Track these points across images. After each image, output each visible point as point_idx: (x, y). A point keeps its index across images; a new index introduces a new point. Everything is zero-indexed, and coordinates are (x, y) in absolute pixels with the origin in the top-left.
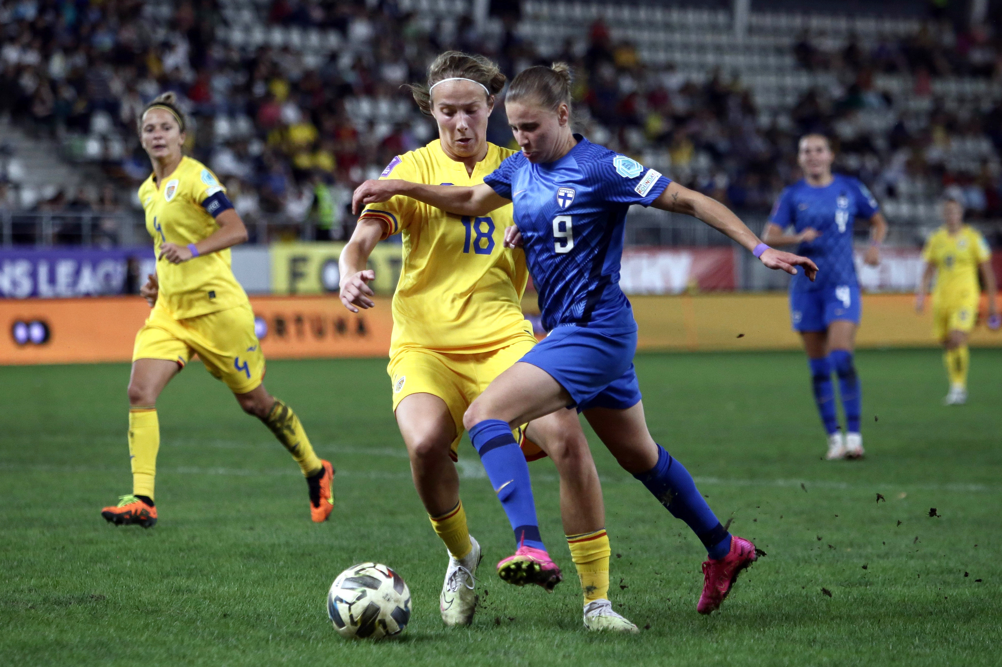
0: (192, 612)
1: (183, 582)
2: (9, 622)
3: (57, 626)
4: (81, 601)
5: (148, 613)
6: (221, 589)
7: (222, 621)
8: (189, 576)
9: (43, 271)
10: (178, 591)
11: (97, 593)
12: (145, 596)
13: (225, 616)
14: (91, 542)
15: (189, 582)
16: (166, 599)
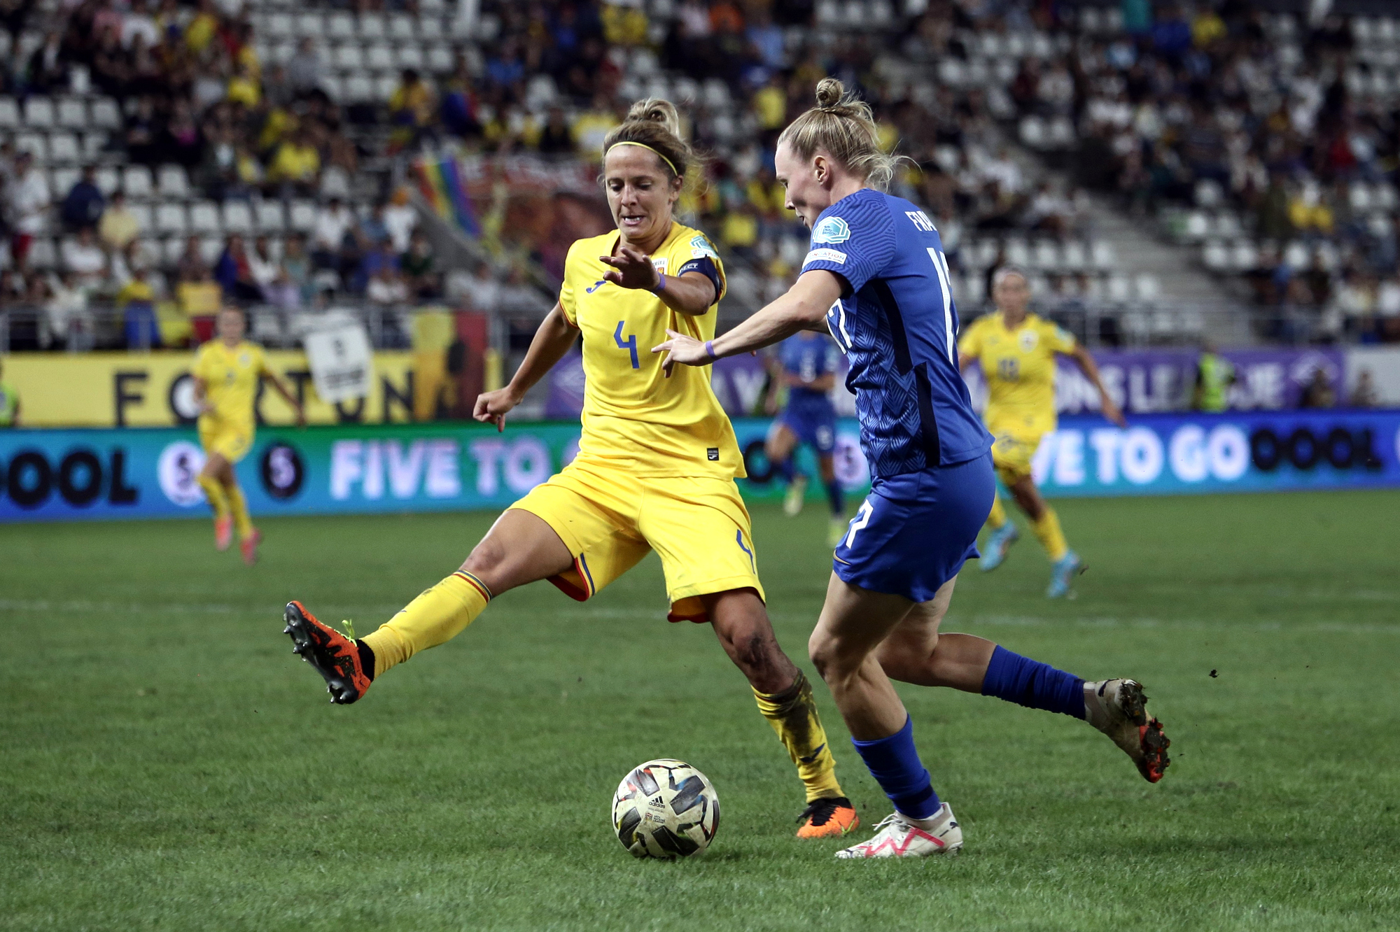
0: (1346, 805)
1: (1332, 766)
2: (1120, 815)
3: (1179, 821)
4: (1206, 789)
5: (1291, 805)
6: (1381, 775)
7: (1385, 816)
8: (1339, 760)
9: (1138, 380)
10: (1328, 777)
11: (1226, 779)
12: (1286, 785)
13: (1388, 809)
14: (1213, 716)
15: (1340, 767)
16: (1312, 788)
